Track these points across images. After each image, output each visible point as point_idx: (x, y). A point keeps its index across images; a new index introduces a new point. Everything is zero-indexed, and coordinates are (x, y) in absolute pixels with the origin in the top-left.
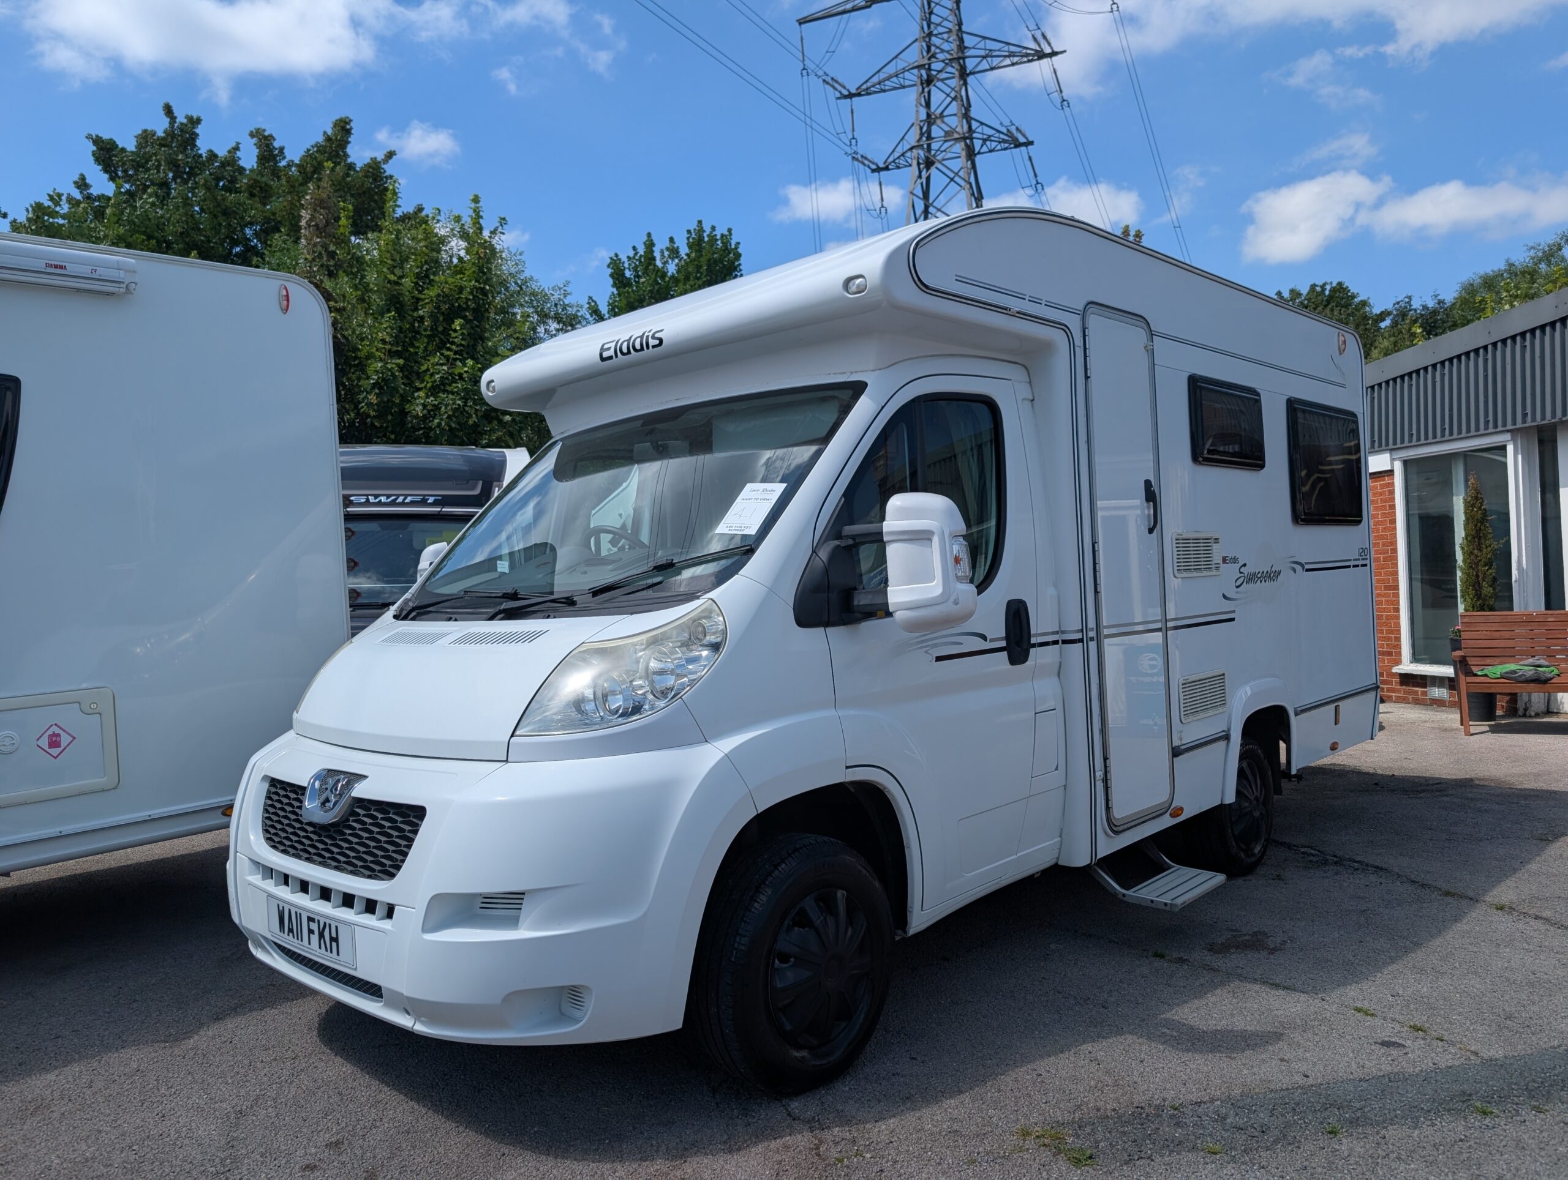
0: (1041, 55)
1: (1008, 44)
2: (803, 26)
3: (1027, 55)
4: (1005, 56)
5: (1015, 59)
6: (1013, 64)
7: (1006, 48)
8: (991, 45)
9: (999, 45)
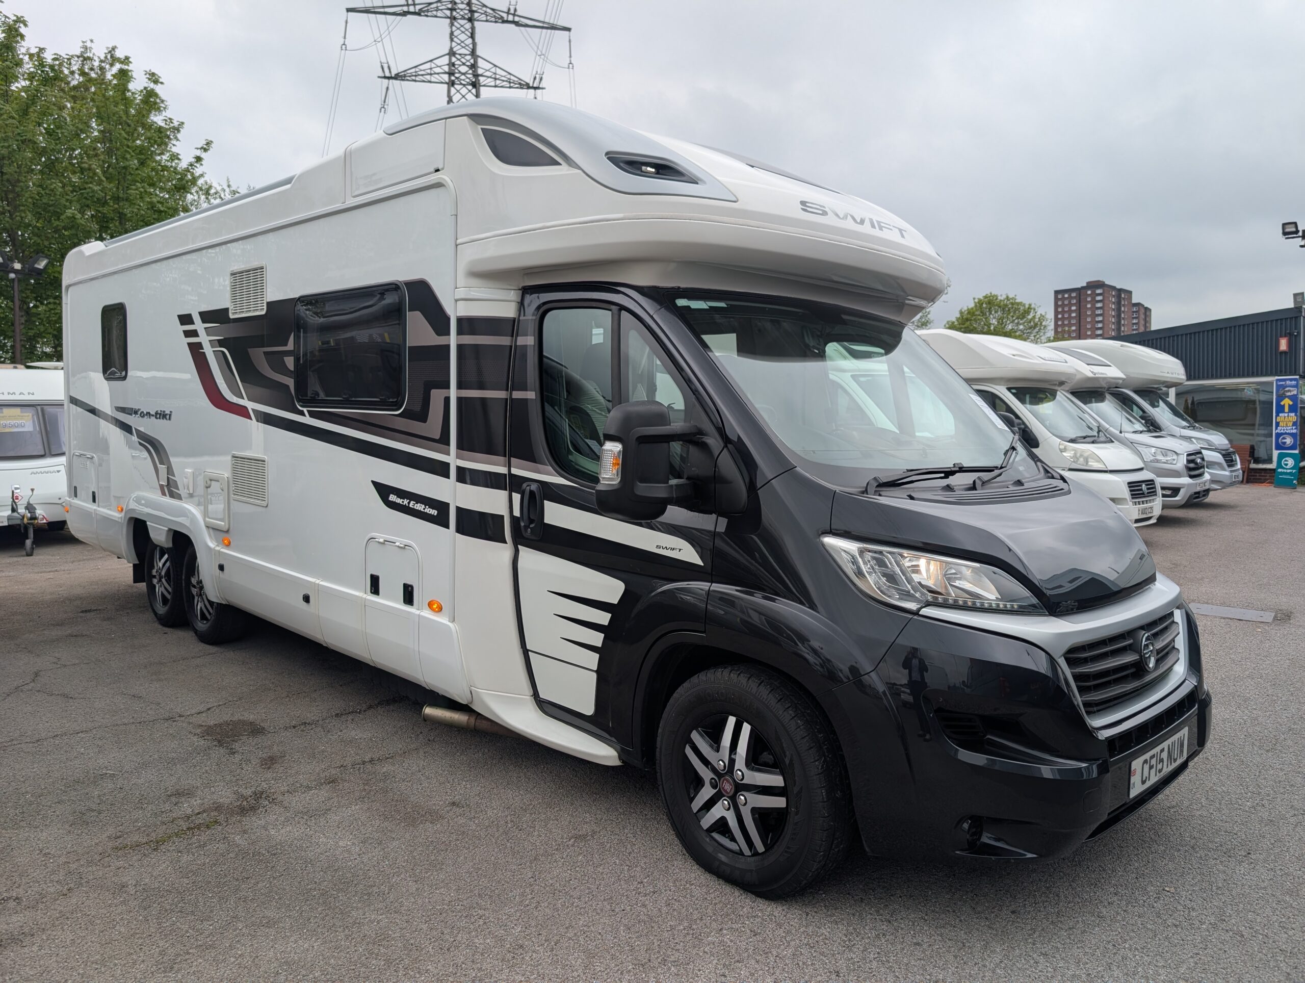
0: (528, 87)
1: (510, 74)
2: (350, 13)
3: (520, 84)
4: (503, 81)
5: (512, 85)
6: (510, 87)
7: (509, 76)
8: (499, 71)
9: (504, 73)
